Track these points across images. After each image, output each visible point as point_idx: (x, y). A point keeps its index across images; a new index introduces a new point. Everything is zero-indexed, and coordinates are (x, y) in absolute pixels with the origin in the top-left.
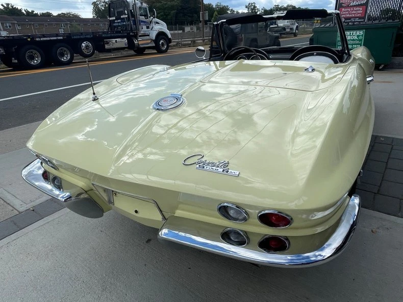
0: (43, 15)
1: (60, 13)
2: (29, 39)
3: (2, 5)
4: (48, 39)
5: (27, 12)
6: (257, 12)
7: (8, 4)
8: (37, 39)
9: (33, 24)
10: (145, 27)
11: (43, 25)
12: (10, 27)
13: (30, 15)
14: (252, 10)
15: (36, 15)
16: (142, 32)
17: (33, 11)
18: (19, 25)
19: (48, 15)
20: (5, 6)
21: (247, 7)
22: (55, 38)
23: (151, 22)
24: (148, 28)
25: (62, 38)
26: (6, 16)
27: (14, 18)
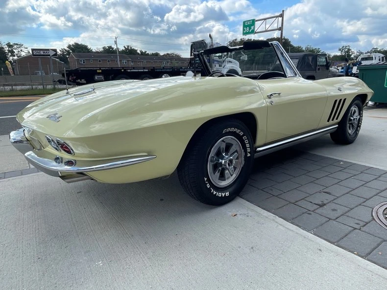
0: (153, 54)
1: (166, 53)
2: (123, 70)
3: (125, 47)
4: (137, 70)
5: (142, 52)
6: (351, 55)
7: (128, 46)
8: (129, 71)
9: (143, 62)
10: (217, 66)
11: (150, 62)
12: (126, 63)
13: (143, 54)
14: (345, 52)
15: (148, 54)
16: (215, 69)
17: (146, 52)
18: (132, 62)
19: (157, 55)
20: (126, 47)
21: (340, 50)
22: (142, 70)
23: (224, 61)
24: (220, 66)
25: (147, 70)
26: (124, 55)
27: (129, 57)
